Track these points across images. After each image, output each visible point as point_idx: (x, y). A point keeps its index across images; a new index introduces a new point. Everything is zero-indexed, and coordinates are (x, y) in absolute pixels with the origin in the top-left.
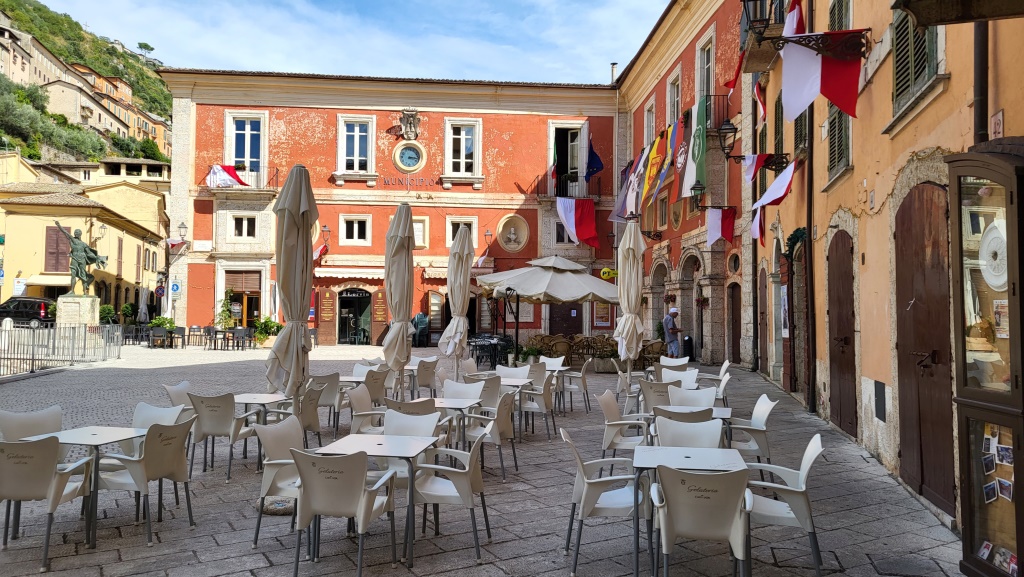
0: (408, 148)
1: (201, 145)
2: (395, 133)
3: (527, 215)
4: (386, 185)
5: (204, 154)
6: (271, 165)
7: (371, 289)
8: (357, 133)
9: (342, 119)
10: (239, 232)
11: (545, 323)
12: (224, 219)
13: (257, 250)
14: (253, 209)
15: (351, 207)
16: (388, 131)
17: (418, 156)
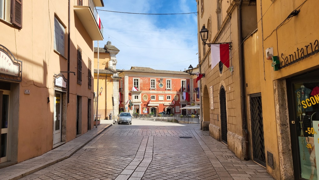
0: (161, 84)
1: (129, 84)
2: (159, 81)
3: (178, 95)
4: (157, 90)
5: (130, 85)
6: (140, 87)
7: (156, 107)
8: (153, 81)
9: (151, 79)
10: (135, 98)
11: (181, 112)
12: (133, 96)
13: (139, 101)
14: (138, 94)
15: (152, 94)
16: (158, 81)
17: (162, 85)
